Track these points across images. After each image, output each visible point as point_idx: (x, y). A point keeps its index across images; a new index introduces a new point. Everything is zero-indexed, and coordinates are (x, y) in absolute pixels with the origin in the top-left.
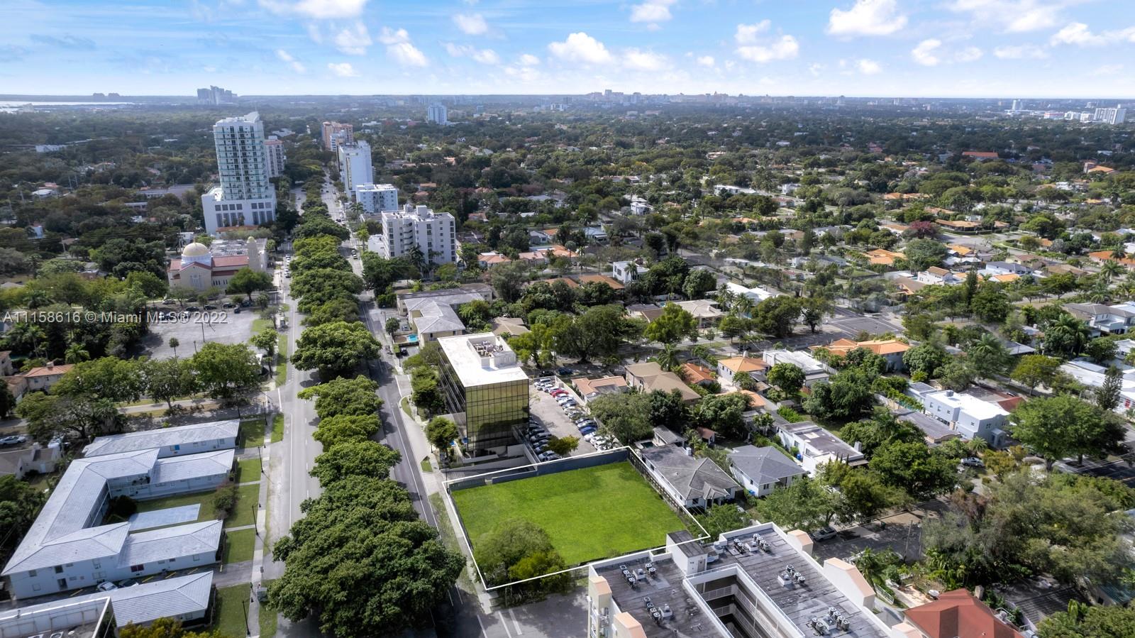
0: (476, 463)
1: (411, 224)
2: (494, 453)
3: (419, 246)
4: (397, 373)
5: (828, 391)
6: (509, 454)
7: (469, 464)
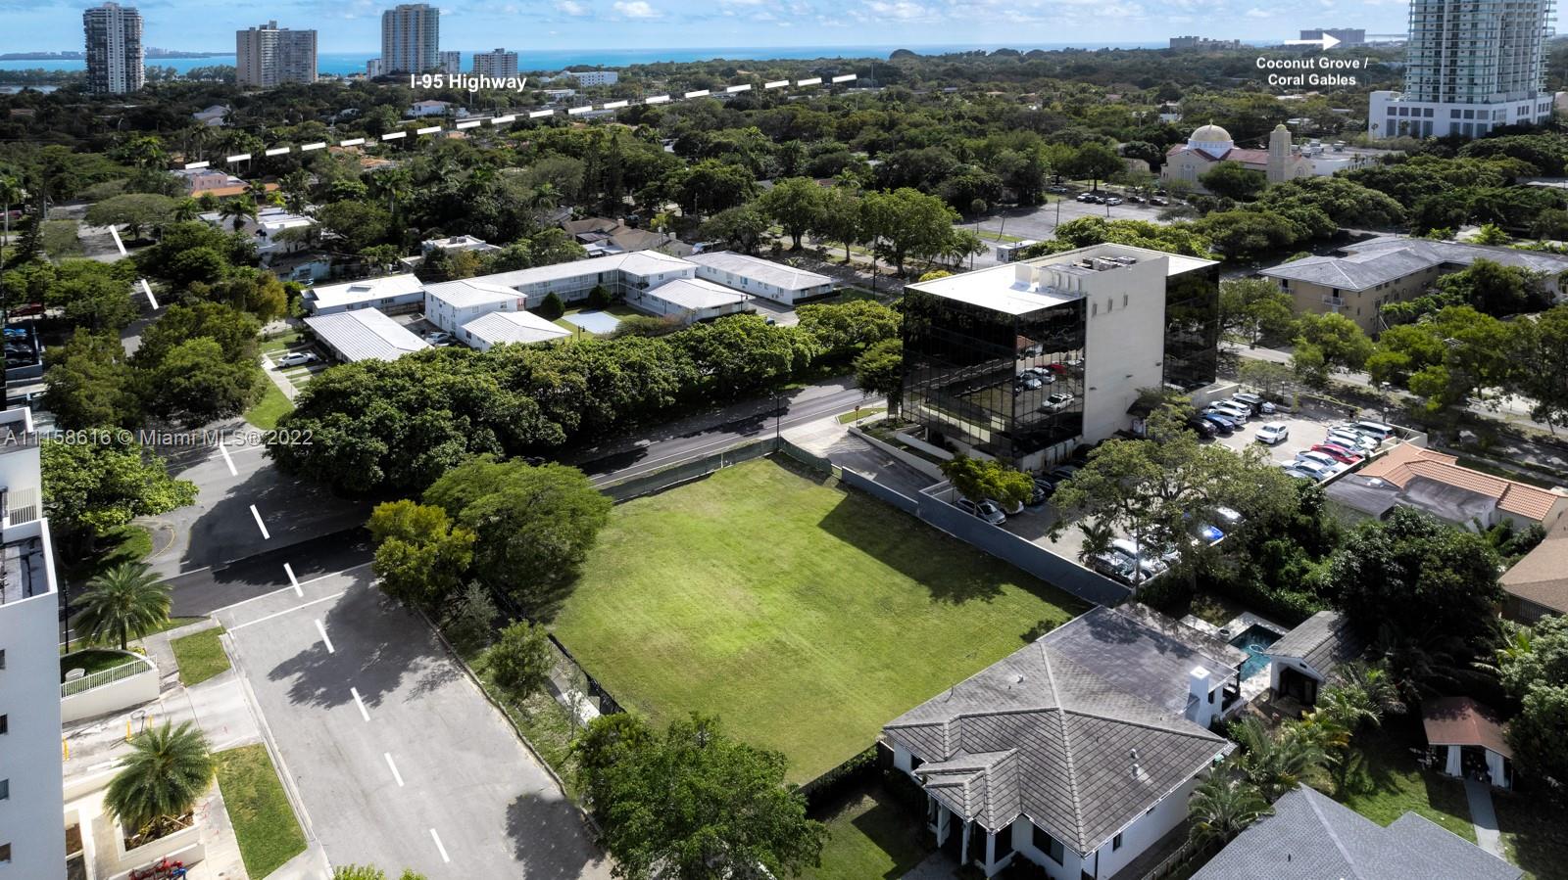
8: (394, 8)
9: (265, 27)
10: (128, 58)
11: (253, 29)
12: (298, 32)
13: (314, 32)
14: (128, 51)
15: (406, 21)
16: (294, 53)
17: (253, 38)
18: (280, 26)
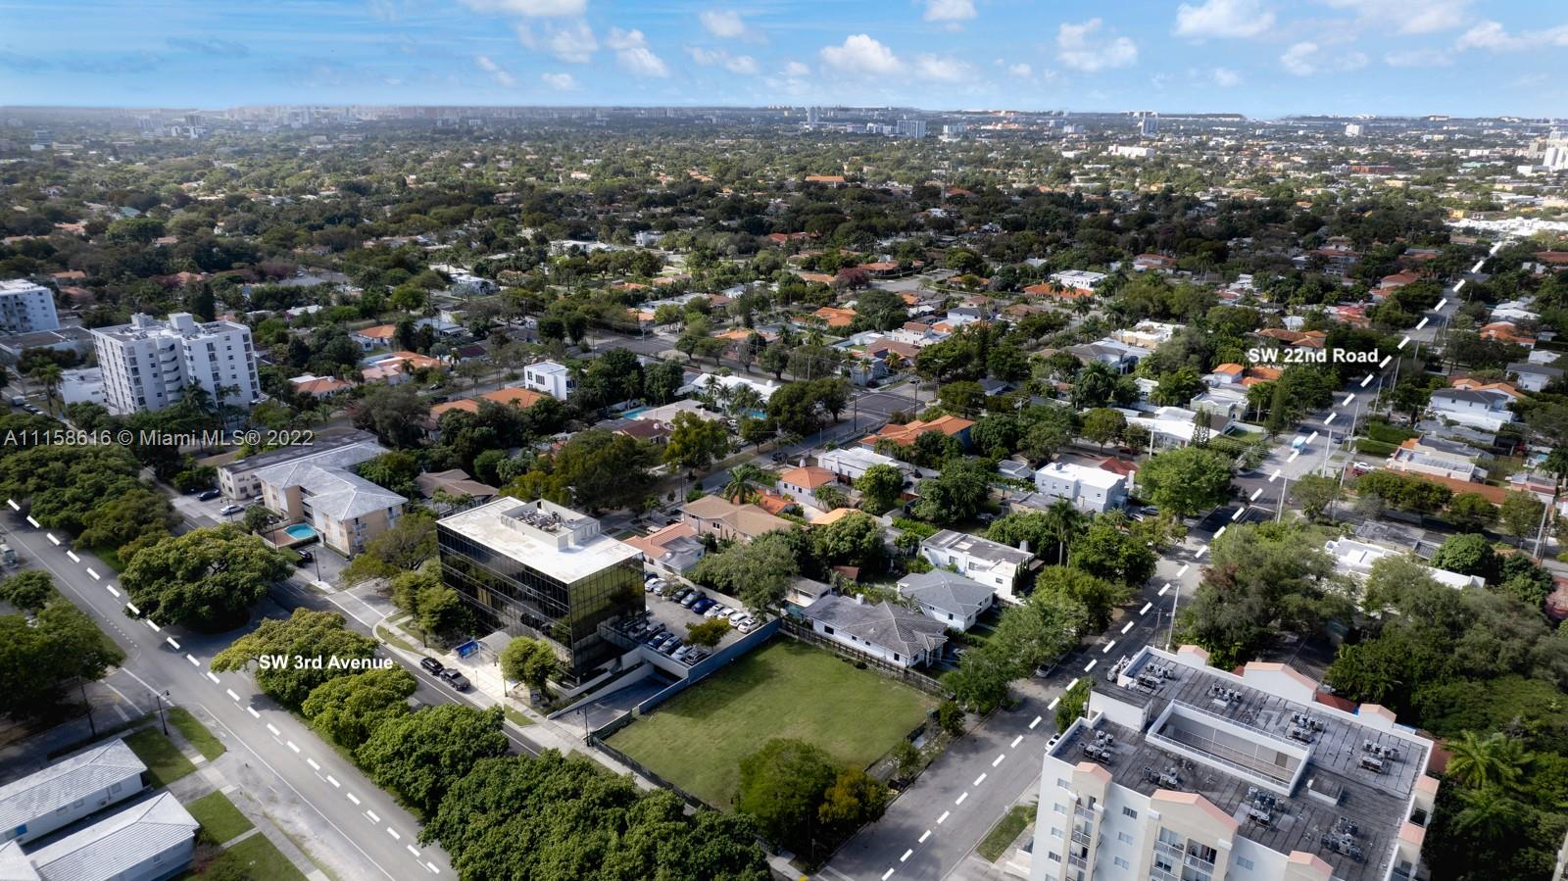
0: (589, 691)
1: (172, 347)
2: (605, 671)
3: (197, 382)
4: (325, 593)
5: (945, 490)
6: (625, 667)
7: (580, 696)
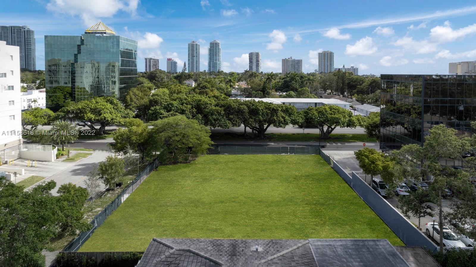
8: (321, 52)
9: (289, 58)
10: (257, 66)
11: (286, 59)
12: (297, 60)
13: (301, 60)
14: (257, 64)
15: (325, 56)
16: (296, 66)
17: (286, 61)
18: (293, 58)
